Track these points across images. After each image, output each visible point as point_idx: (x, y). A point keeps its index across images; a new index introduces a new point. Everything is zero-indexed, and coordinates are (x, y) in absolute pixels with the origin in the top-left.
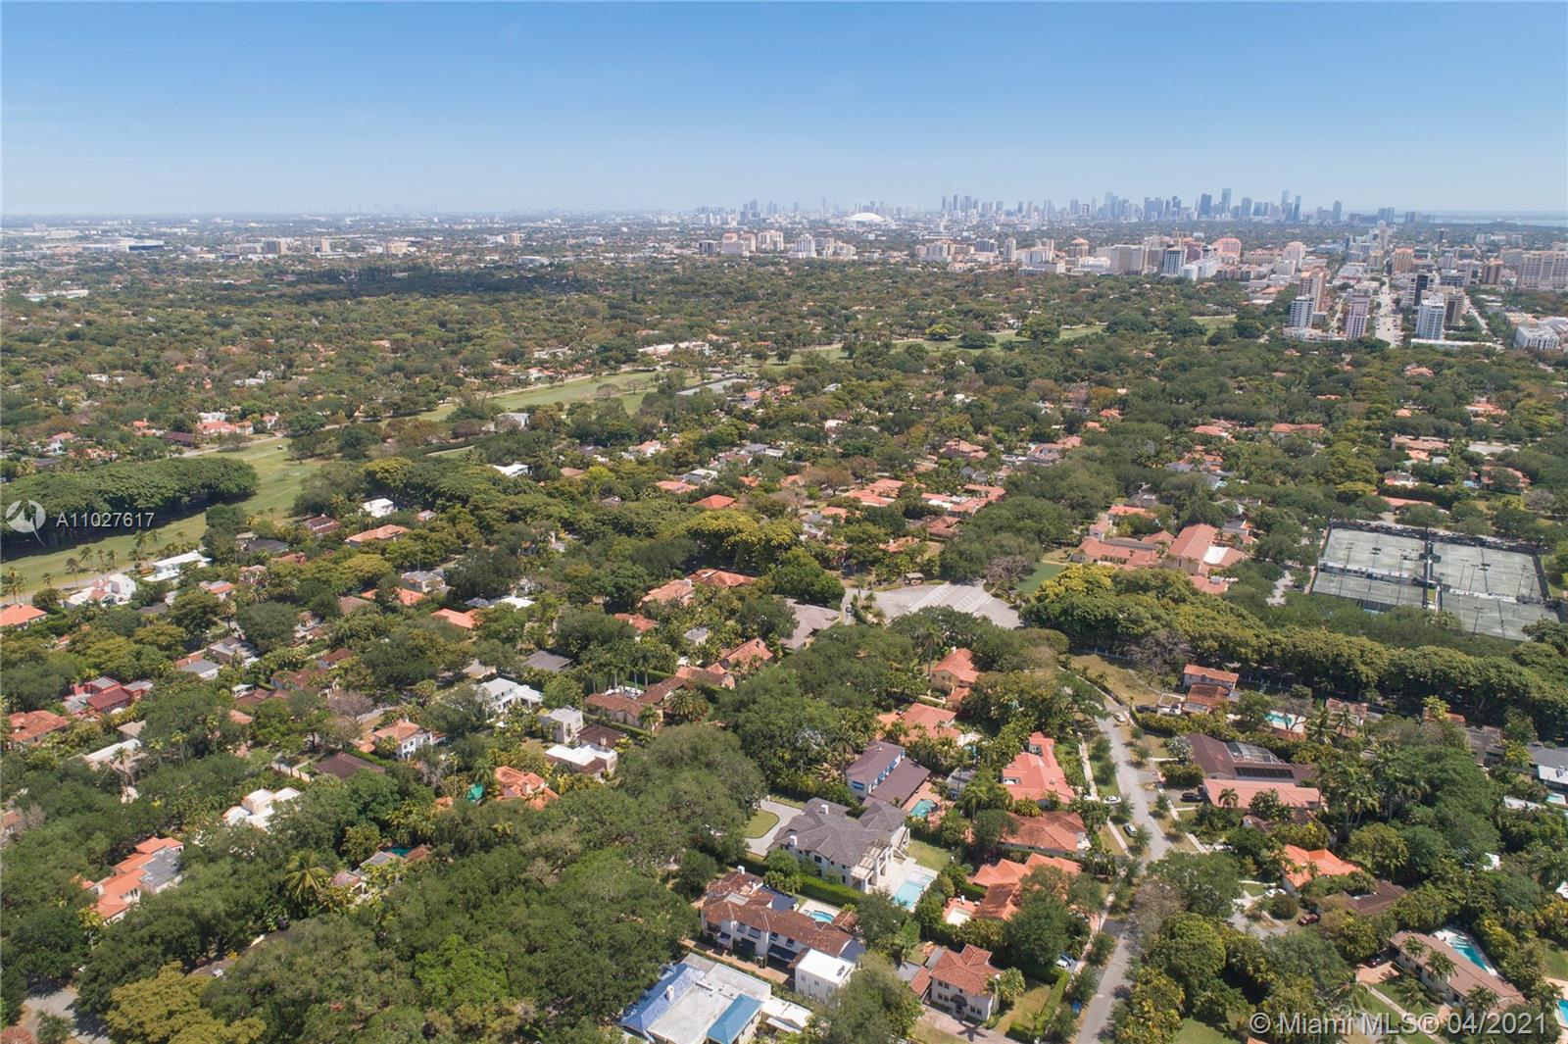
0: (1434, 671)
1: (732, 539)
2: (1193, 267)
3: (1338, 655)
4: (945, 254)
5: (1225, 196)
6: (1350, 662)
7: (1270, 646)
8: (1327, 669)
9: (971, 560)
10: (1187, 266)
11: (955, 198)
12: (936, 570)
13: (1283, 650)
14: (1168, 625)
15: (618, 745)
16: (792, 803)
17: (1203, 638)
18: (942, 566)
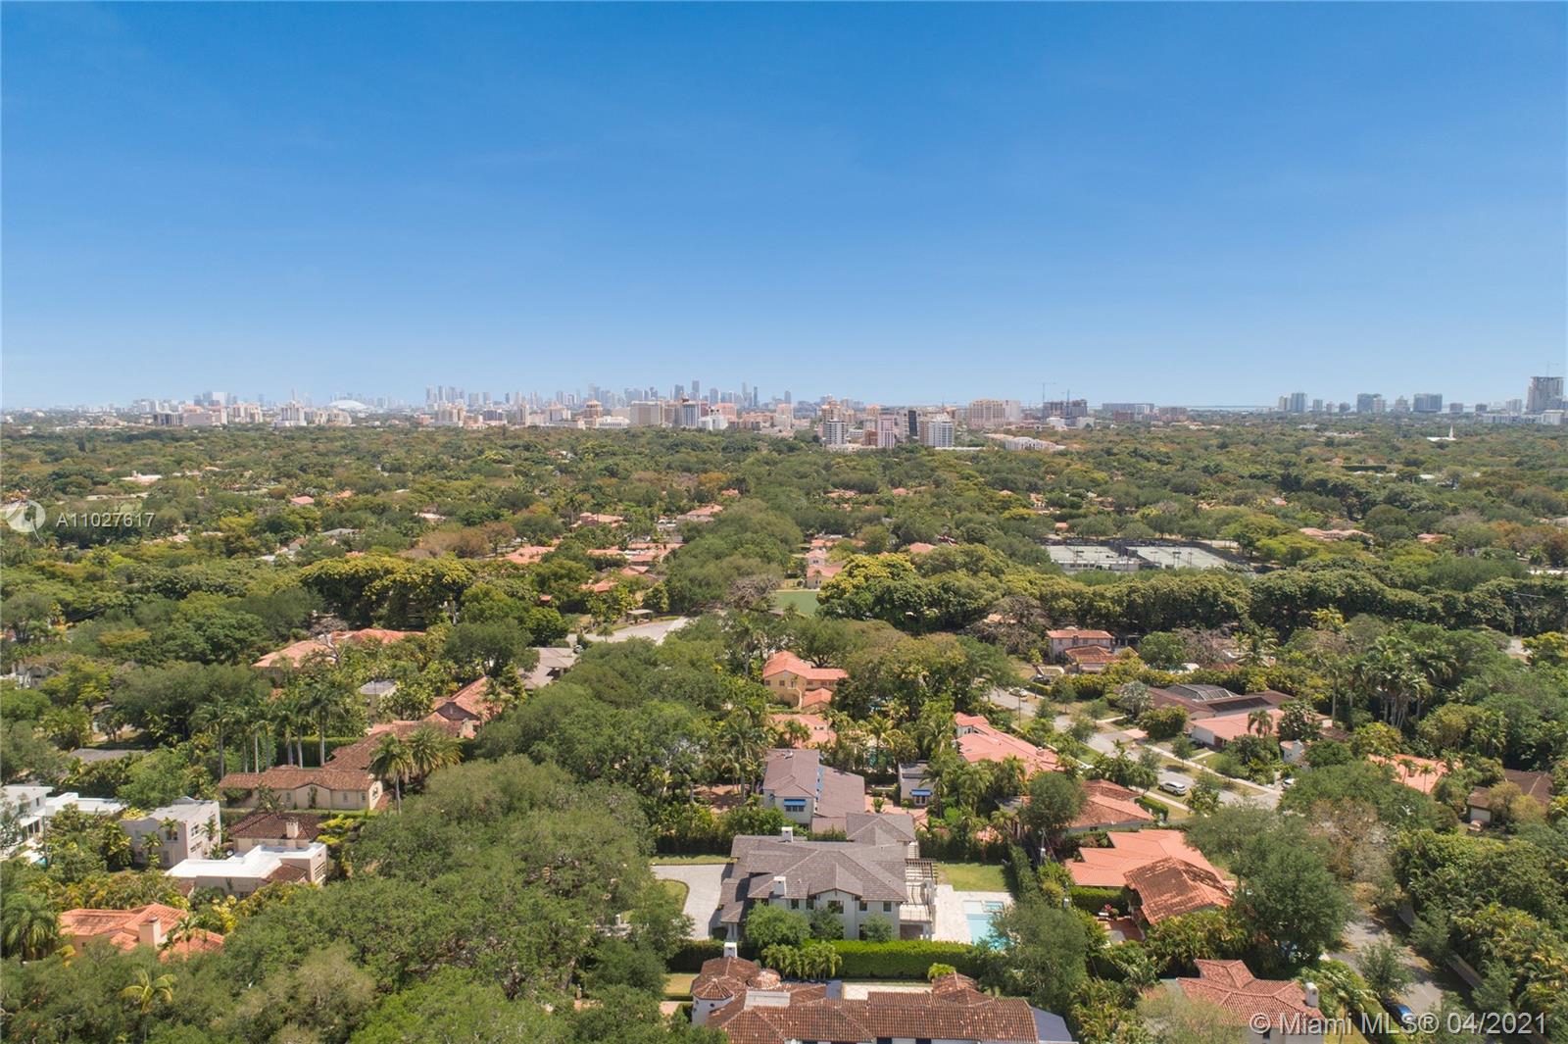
0: (1301, 588)
1: (377, 584)
2: (709, 419)
3: (1203, 590)
4: (455, 419)
5: (696, 386)
6: (1216, 595)
7: (1128, 595)
8: (1194, 610)
9: (708, 584)
10: (704, 419)
11: (440, 388)
12: (665, 603)
13: (1143, 596)
14: (1008, 593)
15: (323, 832)
16: (686, 860)
17: (1055, 596)
18: (671, 596)
